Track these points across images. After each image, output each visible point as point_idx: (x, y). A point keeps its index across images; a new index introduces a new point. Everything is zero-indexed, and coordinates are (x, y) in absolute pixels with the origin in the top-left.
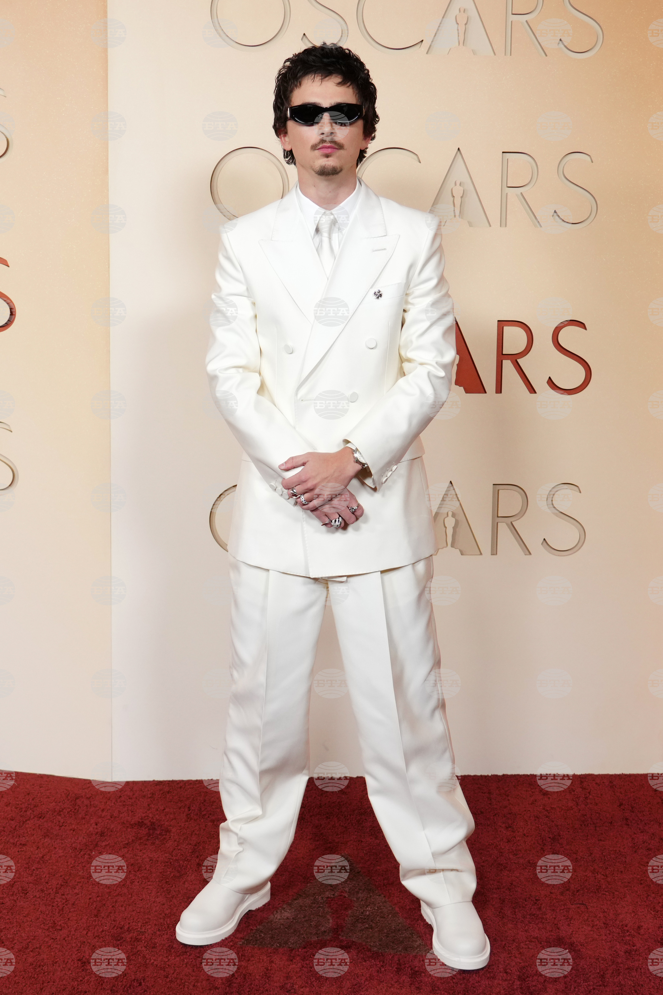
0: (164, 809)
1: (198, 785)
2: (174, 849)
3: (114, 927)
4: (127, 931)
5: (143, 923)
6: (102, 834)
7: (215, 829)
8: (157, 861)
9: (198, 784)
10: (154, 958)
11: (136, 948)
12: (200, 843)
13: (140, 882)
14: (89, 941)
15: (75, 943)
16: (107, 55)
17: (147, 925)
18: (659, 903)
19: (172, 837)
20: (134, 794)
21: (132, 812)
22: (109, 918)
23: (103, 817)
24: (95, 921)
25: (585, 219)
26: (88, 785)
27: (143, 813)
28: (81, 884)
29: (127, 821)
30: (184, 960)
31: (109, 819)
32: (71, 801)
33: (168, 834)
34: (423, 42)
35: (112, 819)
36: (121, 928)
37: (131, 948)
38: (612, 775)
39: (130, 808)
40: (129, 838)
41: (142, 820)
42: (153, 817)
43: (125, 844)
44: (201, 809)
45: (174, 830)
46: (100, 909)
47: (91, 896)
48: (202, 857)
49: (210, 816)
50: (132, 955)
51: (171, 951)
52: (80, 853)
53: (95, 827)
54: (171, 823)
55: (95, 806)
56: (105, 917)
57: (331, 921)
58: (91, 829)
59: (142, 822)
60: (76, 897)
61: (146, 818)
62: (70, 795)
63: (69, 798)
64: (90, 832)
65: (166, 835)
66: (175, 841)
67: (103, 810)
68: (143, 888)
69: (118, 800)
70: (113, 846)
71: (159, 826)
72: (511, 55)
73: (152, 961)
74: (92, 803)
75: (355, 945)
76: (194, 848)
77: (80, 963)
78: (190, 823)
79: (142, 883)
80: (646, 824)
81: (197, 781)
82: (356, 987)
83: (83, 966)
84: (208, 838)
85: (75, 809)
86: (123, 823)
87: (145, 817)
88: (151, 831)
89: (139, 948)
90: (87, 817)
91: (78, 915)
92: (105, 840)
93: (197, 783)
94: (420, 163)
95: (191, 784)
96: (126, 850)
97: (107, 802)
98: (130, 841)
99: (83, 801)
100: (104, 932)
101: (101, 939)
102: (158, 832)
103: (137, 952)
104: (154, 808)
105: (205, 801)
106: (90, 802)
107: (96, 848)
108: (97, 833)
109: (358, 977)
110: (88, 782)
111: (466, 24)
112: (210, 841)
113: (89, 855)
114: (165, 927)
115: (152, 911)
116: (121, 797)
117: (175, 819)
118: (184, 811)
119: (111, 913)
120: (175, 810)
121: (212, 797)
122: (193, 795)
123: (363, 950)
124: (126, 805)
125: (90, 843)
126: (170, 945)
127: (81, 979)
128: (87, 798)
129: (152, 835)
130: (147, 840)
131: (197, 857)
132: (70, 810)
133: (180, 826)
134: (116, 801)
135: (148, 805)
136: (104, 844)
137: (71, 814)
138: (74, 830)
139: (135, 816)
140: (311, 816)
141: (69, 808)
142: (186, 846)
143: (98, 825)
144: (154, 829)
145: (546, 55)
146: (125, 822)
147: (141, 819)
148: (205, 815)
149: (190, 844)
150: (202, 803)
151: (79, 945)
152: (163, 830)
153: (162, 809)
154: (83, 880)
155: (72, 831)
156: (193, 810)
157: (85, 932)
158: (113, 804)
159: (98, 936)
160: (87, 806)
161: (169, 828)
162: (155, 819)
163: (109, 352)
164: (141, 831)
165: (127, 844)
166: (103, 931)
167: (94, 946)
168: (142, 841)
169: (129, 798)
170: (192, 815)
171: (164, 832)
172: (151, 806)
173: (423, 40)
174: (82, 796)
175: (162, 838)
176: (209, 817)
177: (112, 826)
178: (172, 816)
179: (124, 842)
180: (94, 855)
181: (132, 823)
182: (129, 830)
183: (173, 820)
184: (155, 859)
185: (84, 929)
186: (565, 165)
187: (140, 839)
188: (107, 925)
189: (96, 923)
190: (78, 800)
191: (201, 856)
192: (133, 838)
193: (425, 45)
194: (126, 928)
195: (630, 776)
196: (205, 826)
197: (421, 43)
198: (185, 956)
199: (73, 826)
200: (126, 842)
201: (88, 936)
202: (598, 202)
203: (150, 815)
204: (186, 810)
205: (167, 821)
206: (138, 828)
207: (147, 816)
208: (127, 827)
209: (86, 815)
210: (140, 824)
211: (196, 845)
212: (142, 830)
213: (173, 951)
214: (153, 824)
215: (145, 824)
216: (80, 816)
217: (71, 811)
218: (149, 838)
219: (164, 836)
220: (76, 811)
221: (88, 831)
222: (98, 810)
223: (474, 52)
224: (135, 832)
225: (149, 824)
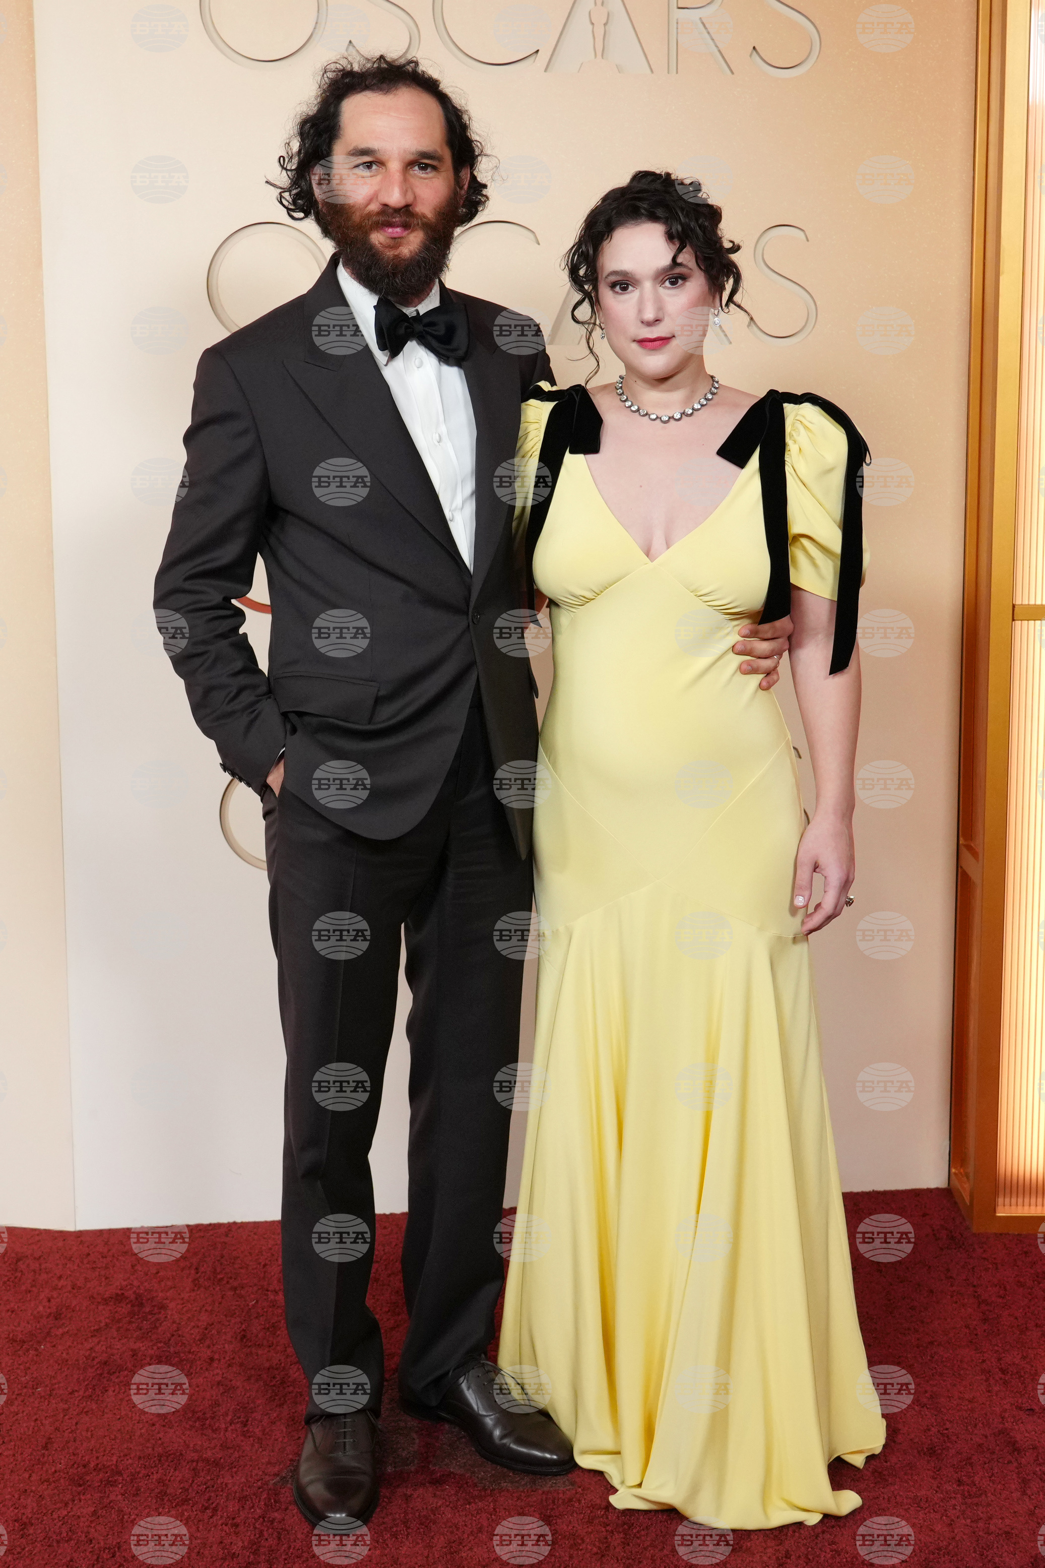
0: (158, 1273)
1: (211, 1233)
2: (173, 1335)
3: (73, 1465)
4: (95, 1469)
5: (120, 1457)
6: (57, 1316)
7: (237, 1301)
8: (145, 1356)
9: (212, 1230)
10: (136, 1512)
11: (108, 1497)
12: (213, 1324)
13: (116, 1392)
14: (33, 1488)
15: (10, 1493)
16: (35, 77)
17: (125, 1460)
18: (926, 1392)
19: (169, 1317)
20: (109, 1250)
21: (106, 1278)
22: (66, 1451)
23: (60, 1289)
24: (43, 1455)
25: (799, 329)
26: (37, 1238)
27: (124, 1280)
28: (20, 1399)
29: (98, 1294)
30: (184, 1514)
31: (70, 1292)
32: (10, 1264)
33: (163, 1312)
34: (539, 52)
35: (75, 1291)
36: (84, 1466)
37: (101, 1497)
38: (857, 1194)
39: (103, 1273)
40: (100, 1322)
41: (122, 1291)
42: (139, 1286)
43: (94, 1330)
44: (215, 1270)
45: (172, 1305)
46: (52, 1436)
47: (37, 1416)
48: (216, 1346)
49: (231, 1281)
50: (102, 1509)
51: (163, 1500)
52: (22, 1347)
53: (47, 1304)
54: (168, 1294)
55: (48, 1270)
56: (58, 1449)
57: (417, 1441)
58: (41, 1308)
59: (123, 1294)
60: (14, 1419)
61: (129, 1287)
62: (8, 1255)
63: (6, 1259)
64: (38, 1313)
65: (160, 1313)
66: (174, 1322)
67: (60, 1277)
68: (121, 1400)
69: (85, 1261)
70: (76, 1334)
71: (149, 1299)
72: (677, 73)
73: (133, 1517)
74: (43, 1266)
75: (454, 1478)
76: (203, 1332)
77: (17, 1524)
78: (198, 1293)
79: (119, 1393)
80: (907, 1268)
81: (210, 1225)
82: (453, 1545)
83: (23, 1529)
84: (226, 1316)
85: (16, 1278)
86: (92, 1297)
87: (127, 1286)
88: (136, 1309)
89: (112, 1497)
90: (34, 1289)
91: (16, 1448)
92: (63, 1324)
93: (210, 1228)
94: (539, 244)
95: (200, 1230)
96: (96, 1340)
97: (66, 1264)
98: (103, 1324)
99: (28, 1265)
100: (58, 1474)
101: (53, 1484)
102: (147, 1310)
103: (109, 1504)
104: (141, 1271)
105: (222, 1257)
106: (40, 1265)
107: (48, 1339)
108: (50, 1314)
109: (458, 1529)
110: (37, 1232)
111: (605, 24)
112: (229, 1321)
113: (36, 1350)
114: (154, 1462)
115: (134, 1435)
116: (88, 1254)
117: (174, 1287)
118: (190, 1274)
119: (67, 1442)
120: (174, 1274)
121: (234, 1250)
122: (203, 1248)
123: (465, 1486)
124: (96, 1268)
125: (39, 1331)
126: (161, 1491)
127: (19, 1550)
128: (35, 1258)
129: (138, 1315)
130: (130, 1322)
131: (209, 1347)
132: (6, 1279)
133: (182, 1299)
134: (82, 1262)
135: (133, 1266)
136: (61, 1331)
137: (9, 1286)
138: (13, 1312)
139: (111, 1285)
140: (389, 1276)
141: (6, 1276)
142: (191, 1330)
143: (52, 1300)
144: (141, 1305)
145: (732, 73)
146: (95, 1296)
147: (120, 1290)
148: (222, 1279)
149: (198, 1327)
150: (218, 1261)
151: (16, 1496)
152: (155, 1306)
153: (155, 1272)
154: (25, 1390)
155: (10, 1313)
156: (202, 1272)
157: (26, 1475)
158: (76, 1268)
159: (47, 1480)
160: (34, 1271)
161: (165, 1301)
162: (142, 1288)
163: (52, 552)
164: (120, 1309)
165: (97, 1330)
166: (55, 1471)
167: (41, 1496)
168: (120, 1325)
169: (103, 1257)
170: (201, 1280)
171: (156, 1309)
172: (136, 1268)
173: (538, 51)
174: (27, 1256)
175: (153, 1319)
176: (228, 1282)
177: (74, 1303)
178: (169, 1283)
179: (92, 1328)
180: (44, 1349)
181: (105, 1296)
182: (101, 1307)
183: (171, 1288)
184: (141, 1353)
185: (25, 1470)
186: (764, 246)
187: (119, 1321)
188: (62, 1461)
189: (46, 1458)
190: (20, 1263)
191: (213, 1345)
192: (107, 1320)
193: (543, 57)
194: (92, 1465)
195: (885, 1193)
196: (222, 1298)
197: (535, 55)
198: (185, 1507)
199: (12, 1305)
200: (96, 1327)
201: (31, 1482)
202: (818, 303)
203: (136, 1283)
204: (193, 1272)
205: (162, 1291)
206: (115, 1305)
207: (131, 1284)
208: (98, 1302)
209: (32, 1286)
210: (119, 1298)
211: (206, 1329)
212: (122, 1307)
213: (167, 1499)
214: (138, 1296)
215: (127, 1298)
216: (23, 1288)
217: (8, 1280)
218: (133, 1320)
219: (157, 1316)
220: (16, 1280)
221: (35, 1312)
222: (52, 1277)
223: (619, 69)
224: (110, 1310)
225: (133, 1297)
